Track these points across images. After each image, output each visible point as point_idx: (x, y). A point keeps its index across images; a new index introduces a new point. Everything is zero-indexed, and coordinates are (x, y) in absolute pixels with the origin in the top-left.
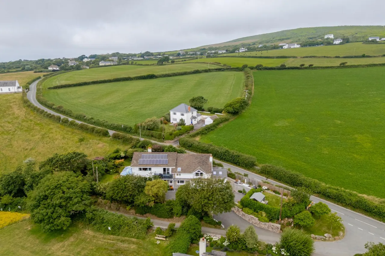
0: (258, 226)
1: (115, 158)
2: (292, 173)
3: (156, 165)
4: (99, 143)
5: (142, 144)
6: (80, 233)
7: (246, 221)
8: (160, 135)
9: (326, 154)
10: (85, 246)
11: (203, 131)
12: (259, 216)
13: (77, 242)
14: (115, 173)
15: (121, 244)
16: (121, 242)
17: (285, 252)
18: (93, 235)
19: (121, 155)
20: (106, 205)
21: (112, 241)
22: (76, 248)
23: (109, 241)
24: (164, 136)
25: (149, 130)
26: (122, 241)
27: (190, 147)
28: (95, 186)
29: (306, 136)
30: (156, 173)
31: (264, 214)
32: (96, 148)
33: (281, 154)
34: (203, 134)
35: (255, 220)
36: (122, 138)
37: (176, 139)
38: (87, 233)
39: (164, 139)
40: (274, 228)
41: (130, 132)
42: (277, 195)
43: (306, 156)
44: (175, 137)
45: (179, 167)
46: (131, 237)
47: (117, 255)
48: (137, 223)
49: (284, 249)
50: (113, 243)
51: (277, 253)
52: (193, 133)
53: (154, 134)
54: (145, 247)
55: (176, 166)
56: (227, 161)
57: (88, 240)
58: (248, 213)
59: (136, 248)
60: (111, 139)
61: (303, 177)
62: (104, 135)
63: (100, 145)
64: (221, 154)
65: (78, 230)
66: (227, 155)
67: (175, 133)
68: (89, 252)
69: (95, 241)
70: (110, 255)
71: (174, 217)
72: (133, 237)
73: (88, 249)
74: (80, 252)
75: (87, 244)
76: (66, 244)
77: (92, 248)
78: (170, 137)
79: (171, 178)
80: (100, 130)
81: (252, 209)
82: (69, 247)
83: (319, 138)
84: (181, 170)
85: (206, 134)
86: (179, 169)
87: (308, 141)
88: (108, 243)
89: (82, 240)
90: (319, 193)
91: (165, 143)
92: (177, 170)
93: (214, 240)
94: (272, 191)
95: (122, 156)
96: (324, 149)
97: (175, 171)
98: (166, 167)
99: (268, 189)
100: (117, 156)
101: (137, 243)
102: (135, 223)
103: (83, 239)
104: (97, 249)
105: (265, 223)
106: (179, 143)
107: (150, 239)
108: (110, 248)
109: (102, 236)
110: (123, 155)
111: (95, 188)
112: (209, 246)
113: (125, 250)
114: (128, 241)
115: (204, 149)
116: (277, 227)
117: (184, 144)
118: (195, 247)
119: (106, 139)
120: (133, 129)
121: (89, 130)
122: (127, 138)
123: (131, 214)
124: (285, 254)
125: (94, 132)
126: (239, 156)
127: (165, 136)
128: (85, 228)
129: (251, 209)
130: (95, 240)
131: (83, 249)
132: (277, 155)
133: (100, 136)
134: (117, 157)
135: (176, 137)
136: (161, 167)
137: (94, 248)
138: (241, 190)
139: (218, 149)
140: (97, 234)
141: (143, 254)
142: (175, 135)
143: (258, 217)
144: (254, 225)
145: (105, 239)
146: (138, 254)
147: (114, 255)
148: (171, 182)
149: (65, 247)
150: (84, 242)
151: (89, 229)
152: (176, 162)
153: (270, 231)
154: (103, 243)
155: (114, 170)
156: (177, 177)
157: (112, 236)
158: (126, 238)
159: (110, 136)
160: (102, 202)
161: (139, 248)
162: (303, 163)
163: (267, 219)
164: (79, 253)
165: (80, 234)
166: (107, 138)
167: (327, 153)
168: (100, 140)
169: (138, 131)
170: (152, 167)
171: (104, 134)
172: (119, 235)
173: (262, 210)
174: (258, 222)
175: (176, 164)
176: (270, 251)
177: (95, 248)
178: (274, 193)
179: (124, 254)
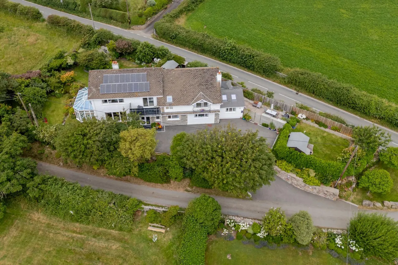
0: (301, 189)
1: (60, 69)
2: (338, 85)
3: (131, 95)
4: (28, 35)
5: (98, 38)
6: (25, 220)
7: (282, 179)
8: (123, 16)
9: (376, 40)
10: (36, 246)
11: (189, 6)
12: (305, 176)
13: (23, 238)
14: (64, 94)
15: (96, 242)
16: (94, 237)
17: (357, 247)
18: (47, 222)
19: (67, 63)
20: (60, 160)
21: (79, 236)
22: (23, 250)
23: (74, 235)
24: (129, 18)
25: (104, 7)
26: (96, 235)
27: (174, 38)
28: (34, 132)
29: (340, 8)
30: (132, 108)
31: (312, 173)
32: (25, 45)
33: (311, 45)
34: (189, 10)
35: (297, 181)
36: (64, 25)
37: (149, 22)
38: (36, 219)
39: (130, 23)
40: (328, 194)
41: (74, 10)
42: (322, 128)
43: (347, 46)
44: (147, 19)
45: (168, 95)
46: (109, 228)
47: (91, 263)
48: (114, 204)
49: (354, 242)
50: (82, 239)
51: (343, 247)
52: (174, 12)
53: (114, 15)
54: (134, 247)
55: (164, 93)
56: (234, 63)
57: (41, 232)
58: (286, 170)
59: (120, 248)
60: (47, 25)
61: (356, 92)
62: (34, 19)
63: (31, 39)
64: (225, 52)
65: (21, 213)
66: (234, 54)
67: (145, 11)
68: (45, 259)
69: (51, 235)
70: (80, 264)
71: (172, 182)
72: (113, 229)
73: (43, 251)
74: (30, 257)
75: (40, 242)
76: (6, 243)
77: (49, 250)
78: (140, 20)
79: (158, 113)
80: (26, 10)
81: (293, 164)
82: (12, 249)
83: (359, 10)
84: (173, 99)
85: (193, 10)
86: (169, 99)
87: (345, 15)
88: (73, 238)
89: (31, 234)
90: (381, 118)
91: (133, 29)
92: (165, 100)
93: (243, 229)
94: (313, 122)
95: (69, 64)
96: (371, 30)
97: (164, 103)
98: (148, 97)
99: (307, 119)
100: (62, 64)
101: (120, 240)
102: (112, 205)
103: (32, 232)
104: (58, 252)
105: (315, 187)
106: (156, 31)
107: (140, 230)
108: (78, 249)
109: (62, 225)
110: (70, 61)
111: (35, 135)
112: (235, 238)
113: (103, 254)
114: (105, 234)
115: (197, 43)
116: (334, 194)
117: (164, 35)
118: (213, 241)
119: (38, 25)
120: (79, 5)
121: (9, 9)
122: (73, 26)
123: (102, 174)
124: (357, 250)
125: (17, 12)
126: (253, 57)
127: (131, 18)
128: (32, 209)
129: (290, 162)
130: (52, 232)
131: (34, 251)
132: (305, 46)
133: (28, 19)
134: (63, 66)
135: (149, 18)
136: (140, 96)
137: (51, 249)
138: (267, 123)
139: (220, 44)
140: (54, 221)
141: (133, 260)
142: (146, 16)
143: (303, 178)
144: (296, 186)
145: (67, 230)
146: (125, 260)
147: (87, 263)
148: (158, 118)
149: (6, 247)
150: (34, 238)
151: (37, 211)
152: (163, 86)
153: (320, 196)
154: (65, 238)
155: (62, 90)
156: (166, 111)
157: (77, 225)
158: (101, 229)
159: (44, 20)
160: (51, 153)
161: (125, 248)
162: (346, 60)
163: (317, 181)
164: (29, 260)
165: (26, 222)
166: (40, 23)
167: (377, 38)
168: (30, 27)
169: (87, 9)
170: (124, 97)
171: (35, 17)
172: (89, 224)
173: (309, 168)
174: (303, 184)
175: (163, 91)
176: (332, 246)
177: (54, 250)
178: (317, 126)
179: (103, 262)
